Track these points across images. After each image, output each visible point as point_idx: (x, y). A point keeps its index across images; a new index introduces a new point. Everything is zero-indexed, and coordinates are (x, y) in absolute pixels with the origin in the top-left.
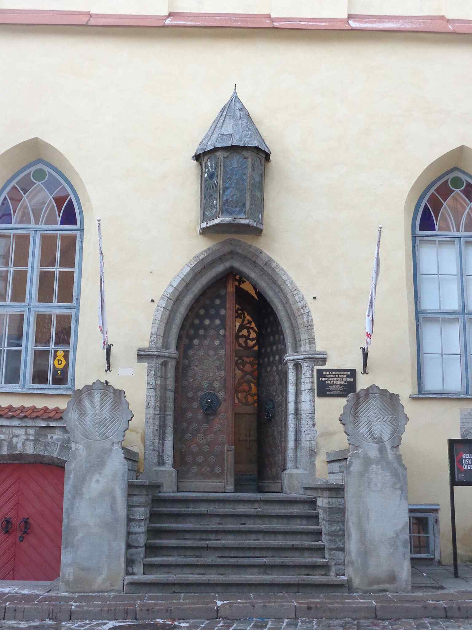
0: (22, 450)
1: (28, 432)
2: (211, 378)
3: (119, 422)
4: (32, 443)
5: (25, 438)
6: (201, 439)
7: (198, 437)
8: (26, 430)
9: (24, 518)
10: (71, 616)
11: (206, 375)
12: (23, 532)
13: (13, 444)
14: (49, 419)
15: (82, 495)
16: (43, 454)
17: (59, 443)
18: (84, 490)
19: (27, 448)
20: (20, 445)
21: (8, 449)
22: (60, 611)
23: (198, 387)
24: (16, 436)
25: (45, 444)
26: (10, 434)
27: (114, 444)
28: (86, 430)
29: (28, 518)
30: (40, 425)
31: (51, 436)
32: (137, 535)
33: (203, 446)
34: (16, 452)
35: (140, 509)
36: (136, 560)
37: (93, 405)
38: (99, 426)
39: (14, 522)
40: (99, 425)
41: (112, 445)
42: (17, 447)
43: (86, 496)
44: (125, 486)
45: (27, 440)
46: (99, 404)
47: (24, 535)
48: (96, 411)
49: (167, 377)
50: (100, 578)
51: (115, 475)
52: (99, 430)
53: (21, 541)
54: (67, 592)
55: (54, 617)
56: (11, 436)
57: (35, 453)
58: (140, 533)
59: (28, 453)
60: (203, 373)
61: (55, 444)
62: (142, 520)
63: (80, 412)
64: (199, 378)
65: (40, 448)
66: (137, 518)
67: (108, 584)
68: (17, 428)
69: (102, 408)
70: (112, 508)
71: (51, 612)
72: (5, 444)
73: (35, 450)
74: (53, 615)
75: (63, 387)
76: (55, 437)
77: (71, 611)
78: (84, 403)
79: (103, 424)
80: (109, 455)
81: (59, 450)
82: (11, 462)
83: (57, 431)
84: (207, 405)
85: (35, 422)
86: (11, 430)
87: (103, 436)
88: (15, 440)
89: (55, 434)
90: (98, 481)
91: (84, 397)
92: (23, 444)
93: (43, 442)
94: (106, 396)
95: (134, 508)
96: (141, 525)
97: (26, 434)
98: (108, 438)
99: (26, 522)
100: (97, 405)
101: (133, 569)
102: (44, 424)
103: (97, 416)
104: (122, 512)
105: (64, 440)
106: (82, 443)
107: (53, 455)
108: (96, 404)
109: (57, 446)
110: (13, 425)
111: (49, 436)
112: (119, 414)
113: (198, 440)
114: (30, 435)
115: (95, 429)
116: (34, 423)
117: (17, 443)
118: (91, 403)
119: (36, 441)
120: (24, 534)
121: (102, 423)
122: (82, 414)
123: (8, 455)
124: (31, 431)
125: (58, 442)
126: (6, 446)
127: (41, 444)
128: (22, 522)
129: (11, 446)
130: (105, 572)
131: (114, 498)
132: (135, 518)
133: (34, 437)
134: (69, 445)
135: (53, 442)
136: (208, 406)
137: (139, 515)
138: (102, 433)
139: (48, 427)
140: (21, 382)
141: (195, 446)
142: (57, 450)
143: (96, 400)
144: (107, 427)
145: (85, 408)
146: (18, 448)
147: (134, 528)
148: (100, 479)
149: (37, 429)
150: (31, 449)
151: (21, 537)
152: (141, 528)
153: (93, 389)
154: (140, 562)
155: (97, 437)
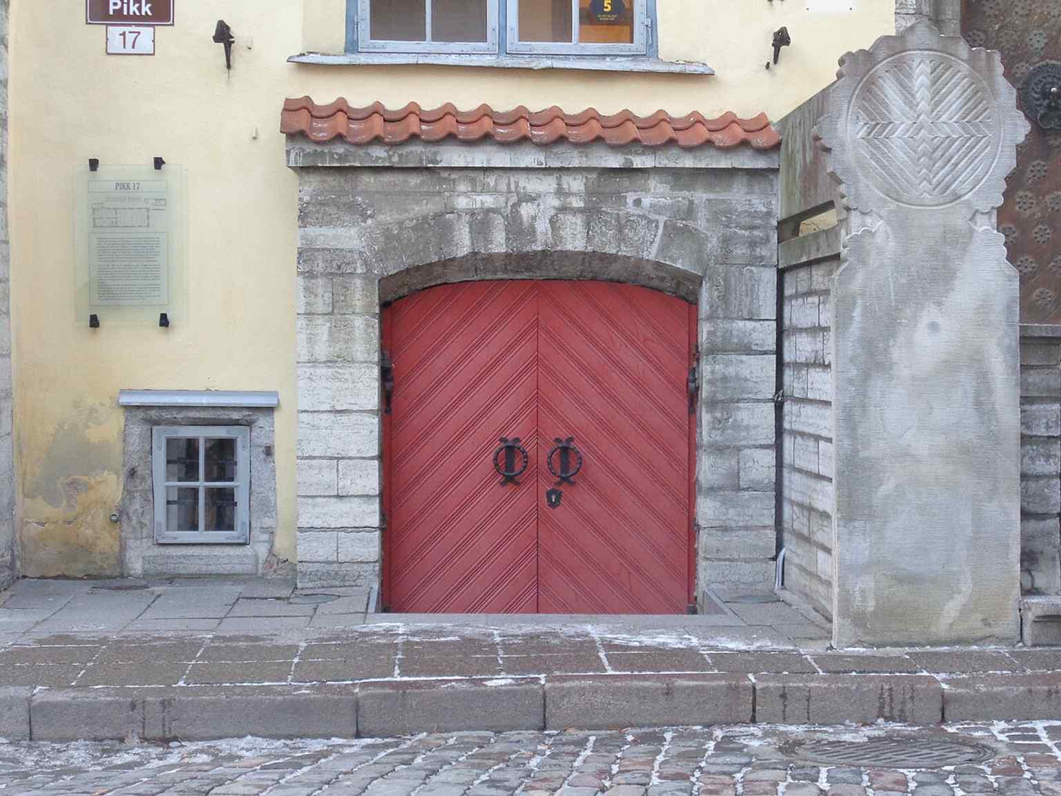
0: (550, 240)
1: (565, 186)
2: (1053, 19)
3: (989, 148)
4: (579, 220)
5: (556, 203)
6: (1025, 207)
7: (1018, 200)
8: (559, 179)
9: (558, 440)
10: (943, 711)
11: (1039, 11)
12: (558, 479)
13: (521, 223)
14: (635, 144)
15: (891, 368)
16: (614, 251)
17: (662, 219)
18: (896, 354)
19: (566, 233)
20: (542, 226)
21: (508, 239)
22: (912, 698)
23: (1016, 48)
24: (531, 199)
25: (619, 223)
26: (509, 192)
27: (979, 218)
28: (892, 176)
29: (571, 439)
30: (603, 165)
31: (636, 197)
32: (1042, 482)
33: (1034, 227)
34: (534, 248)
35: (1048, 407)
36: (1042, 553)
37: (911, 98)
38: (932, 163)
39: (530, 449)
40: (930, 159)
41: (971, 220)
42: (534, 232)
43: (903, 371)
44: (1013, 340)
45: (563, 209)
46: (928, 95)
47: (561, 489)
48: (918, 117)
49: (943, 17)
50: (951, 604)
51: (984, 308)
52: (931, 176)
53: (553, 505)
54: (860, 643)
55: (896, 713)
56: (514, 199)
57: (590, 249)
58: (1049, 477)
59: (569, 247)
60: (1030, 5)
61: (650, 222)
62: (1053, 440)
63: (872, 120)
64: (1017, 22)
65: (605, 235)
66: (1039, 434)
67: (975, 620)
68: (532, 176)
69: (937, 105)
70: (978, 404)
71: (888, 700)
72: (499, 222)
73: (589, 239)
74: (892, 708)
75: (622, 50)
76: (647, 201)
77: (943, 696)
78: (883, 93)
79: (942, 156)
80: (964, 250)
81: (662, 240)
82: (505, 276)
83: (653, 183)
84: (1045, 103)
85: (590, 156)
86: (512, 180)
87: (945, 192)
88: (526, 210)
89: (647, 190)
90: (934, 327)
91: (881, 73)
92: (553, 222)
93: (611, 214)
94: (947, 69)
95: (1032, 404)
96: (1052, 453)
97: (560, 192)
98: (960, 197)
99: (565, 450)
100: (922, 99)
101: (1032, 577)
102: (614, 161)
103: (923, 131)
104: (1009, 417)
105: (675, 209)
106: (883, 212)
107: (645, 255)
108: (918, 96)
109: (657, 227)
110: (523, 165)
111: (631, 197)
112: (988, 127)
113: (1017, 208)
114: (569, 194)
115: (919, 172)
116: (585, 159)
117: (534, 218)
118: (904, 91)
119: (591, 213)
120: (559, 484)
121: (939, 153)
122: (879, 123)
123: (507, 256)
124: (576, 184)
125: (657, 217)
126: (502, 227)
127: (606, 222)
128: (556, 449)
129: (516, 227)
130: (967, 587)
131: (983, 377)
132: (1034, 433)
133: (585, 202)
134: (691, 224)
135: (643, 217)
136: (1049, 106)
137: (1047, 423)
138: (940, 183)
139: (628, 171)
140: (492, 36)
141: (1011, 226)
142: (658, 239)
143: (917, 83)
144: (956, 165)
145: (887, 107)
146: (539, 237)
147: (1034, 463)
148: (940, 320)
149: (594, 176)
150: (578, 236)
151: (553, 491)
152: (1051, 461)
153: (905, 51)
154: (1054, 559)
155: (925, 195)
